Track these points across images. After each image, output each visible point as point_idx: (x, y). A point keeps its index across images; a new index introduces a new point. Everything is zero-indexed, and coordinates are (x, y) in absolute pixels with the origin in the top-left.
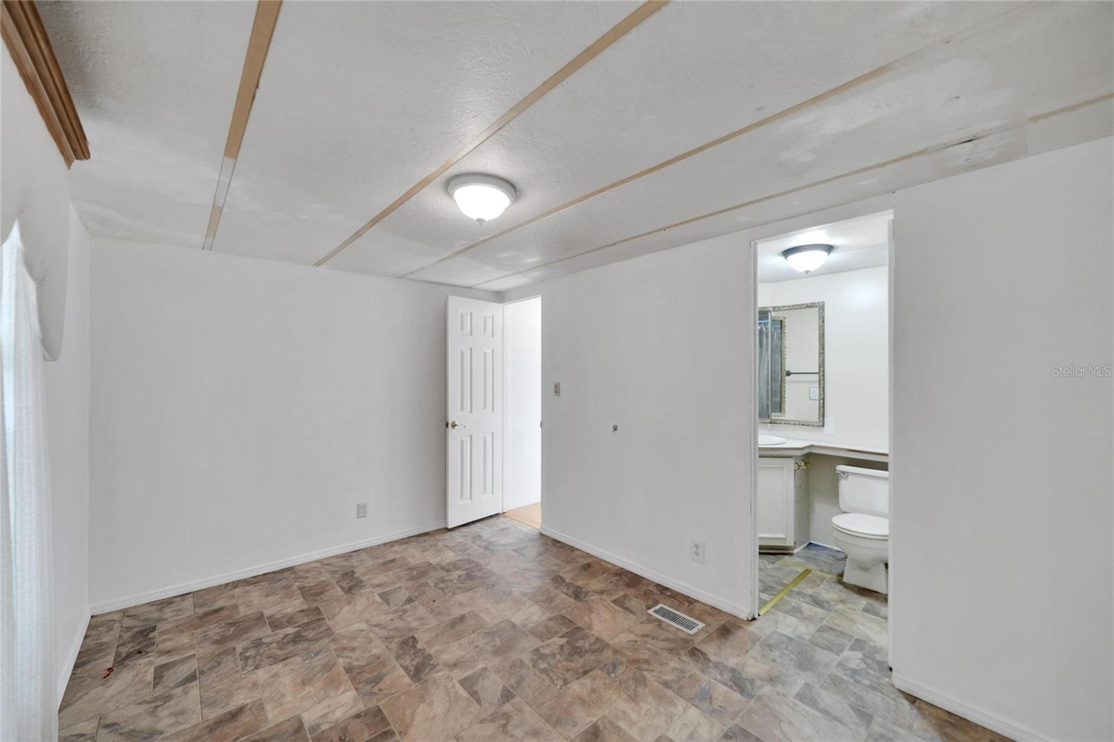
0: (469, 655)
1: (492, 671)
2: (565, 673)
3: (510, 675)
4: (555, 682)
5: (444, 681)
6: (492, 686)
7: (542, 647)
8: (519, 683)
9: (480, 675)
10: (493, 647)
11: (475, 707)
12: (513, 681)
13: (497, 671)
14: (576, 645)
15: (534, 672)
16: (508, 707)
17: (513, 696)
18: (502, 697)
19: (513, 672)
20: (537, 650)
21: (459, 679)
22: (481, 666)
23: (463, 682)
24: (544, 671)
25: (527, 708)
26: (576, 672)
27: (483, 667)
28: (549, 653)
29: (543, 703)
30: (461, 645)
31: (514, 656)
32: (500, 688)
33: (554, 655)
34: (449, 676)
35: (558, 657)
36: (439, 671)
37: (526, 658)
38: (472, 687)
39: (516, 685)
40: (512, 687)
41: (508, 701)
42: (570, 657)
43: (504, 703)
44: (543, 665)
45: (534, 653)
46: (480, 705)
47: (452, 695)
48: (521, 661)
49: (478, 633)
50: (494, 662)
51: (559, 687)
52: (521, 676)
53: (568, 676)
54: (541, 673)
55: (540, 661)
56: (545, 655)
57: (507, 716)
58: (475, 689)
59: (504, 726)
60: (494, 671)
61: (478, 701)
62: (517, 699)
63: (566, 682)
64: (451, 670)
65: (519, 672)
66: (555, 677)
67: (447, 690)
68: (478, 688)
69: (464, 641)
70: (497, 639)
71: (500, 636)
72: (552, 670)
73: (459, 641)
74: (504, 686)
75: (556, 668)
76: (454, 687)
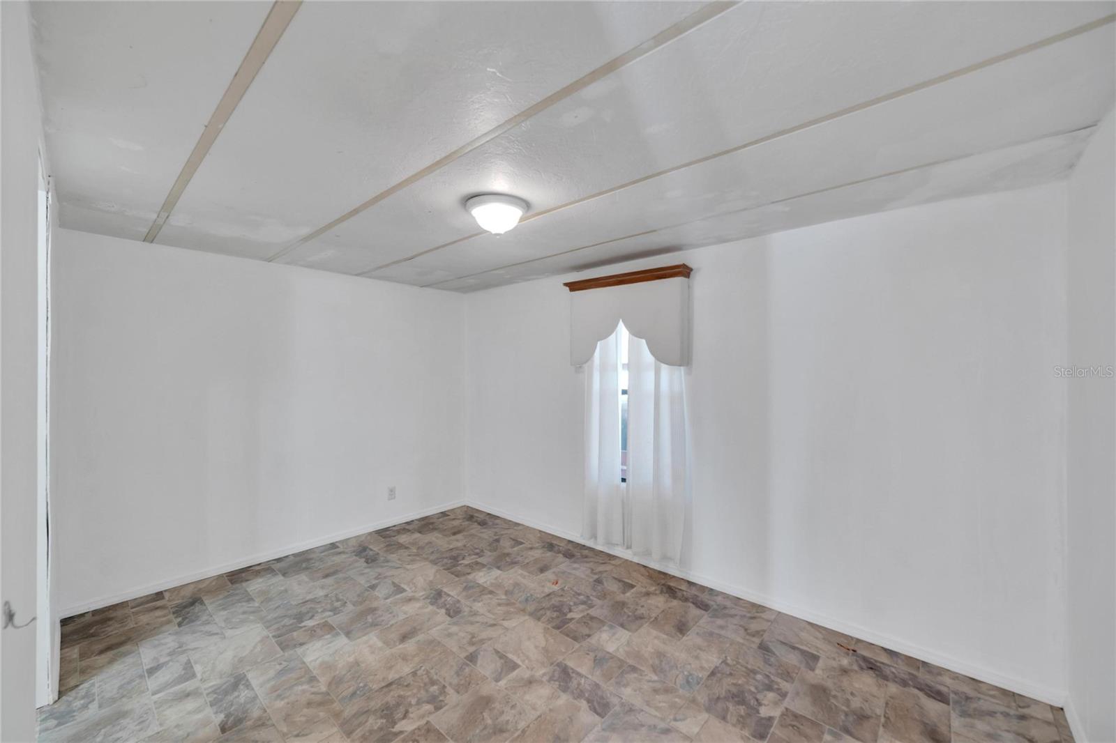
0: (518, 695)
1: (489, 679)
2: (412, 683)
3: (470, 676)
4: (425, 673)
5: (534, 666)
6: (486, 666)
7: (430, 713)
8: (461, 669)
9: (501, 673)
10: (494, 708)
11: (499, 647)
12: (467, 670)
13: (484, 678)
14: (384, 721)
15: (445, 681)
16: (471, 649)
17: (466, 658)
18: (477, 656)
19: (467, 679)
20: (437, 708)
21: (521, 668)
22: (502, 683)
23: (515, 666)
24: (433, 683)
25: (455, 649)
26: (400, 685)
27: (501, 682)
28: (424, 705)
29: (440, 654)
30: (534, 709)
31: (466, 698)
32: (479, 662)
33: (419, 703)
34: (532, 670)
35: (414, 701)
36: (544, 674)
37: (452, 697)
38: (505, 662)
39: (464, 667)
40: (467, 665)
41: (471, 654)
42: (400, 701)
43: (474, 652)
44: (434, 689)
45: (443, 704)
46: (495, 649)
47: (521, 655)
48: (458, 693)
49: (517, 730)
50: (487, 689)
51: (423, 668)
52: (458, 675)
53: (410, 680)
54: (438, 680)
55: (437, 693)
56: (428, 702)
57: (472, 643)
58: (502, 661)
59: (473, 637)
60: (487, 678)
61: (497, 652)
62: (463, 655)
63: (414, 674)
64: (532, 676)
65: (461, 680)
66: (425, 677)
67: (528, 658)
68: (499, 663)
69: (533, 715)
70: (489, 721)
71: (485, 728)
72: (425, 684)
73: (538, 713)
74: (475, 665)
75: (420, 687)
76: (523, 661)
